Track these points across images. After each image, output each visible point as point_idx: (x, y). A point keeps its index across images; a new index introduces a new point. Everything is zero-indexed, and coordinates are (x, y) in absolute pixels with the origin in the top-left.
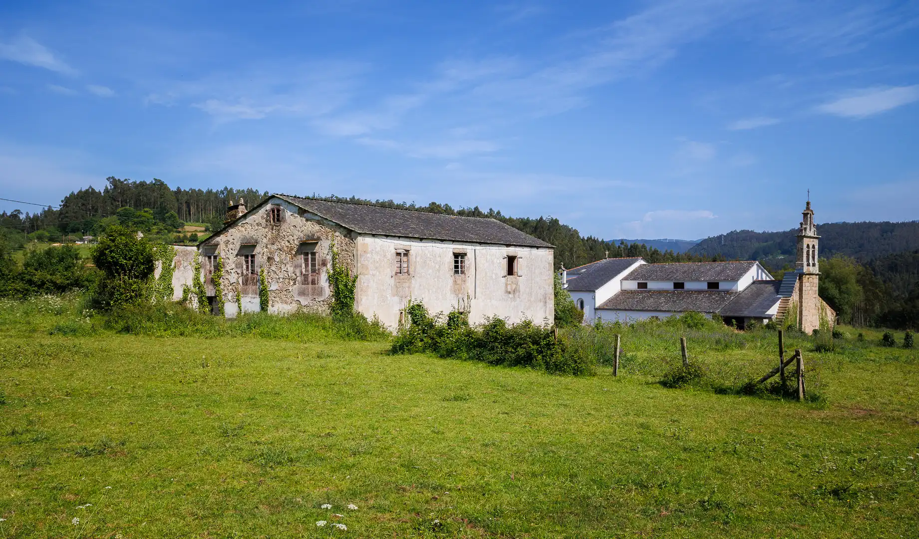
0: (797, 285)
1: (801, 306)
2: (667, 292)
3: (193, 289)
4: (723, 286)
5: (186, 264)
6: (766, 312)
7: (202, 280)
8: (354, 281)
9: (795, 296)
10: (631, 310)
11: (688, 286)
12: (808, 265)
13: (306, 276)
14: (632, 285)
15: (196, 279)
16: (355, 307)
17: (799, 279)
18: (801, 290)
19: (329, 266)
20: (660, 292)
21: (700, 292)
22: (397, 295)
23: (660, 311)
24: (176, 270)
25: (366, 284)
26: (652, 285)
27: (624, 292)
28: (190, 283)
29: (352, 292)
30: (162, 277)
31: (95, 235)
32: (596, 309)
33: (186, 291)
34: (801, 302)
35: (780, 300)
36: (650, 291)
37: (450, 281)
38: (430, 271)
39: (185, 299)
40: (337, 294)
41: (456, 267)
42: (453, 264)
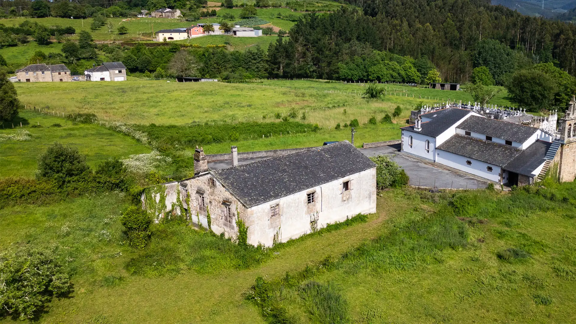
0: (559, 150)
1: (561, 163)
2: (481, 141)
3: (177, 203)
4: (514, 145)
5: (172, 192)
6: (532, 171)
7: (181, 199)
8: (247, 229)
9: (557, 158)
10: (455, 154)
11: (494, 140)
12: (569, 136)
13: (226, 217)
14: (462, 132)
15: (178, 198)
16: (248, 240)
17: (561, 147)
18: (561, 153)
19: (236, 216)
20: (477, 141)
21: (500, 146)
22: (272, 227)
23: (472, 158)
24: (167, 196)
25: (253, 230)
26: (474, 135)
27: (457, 136)
28: (175, 201)
29: (246, 234)
30: (160, 201)
31: (149, 10)
32: (436, 148)
33: (173, 206)
34: (561, 161)
35: (545, 162)
36: (472, 139)
37: (305, 209)
38: (292, 209)
39: (173, 210)
40: (240, 232)
41: (309, 200)
42: (307, 199)
